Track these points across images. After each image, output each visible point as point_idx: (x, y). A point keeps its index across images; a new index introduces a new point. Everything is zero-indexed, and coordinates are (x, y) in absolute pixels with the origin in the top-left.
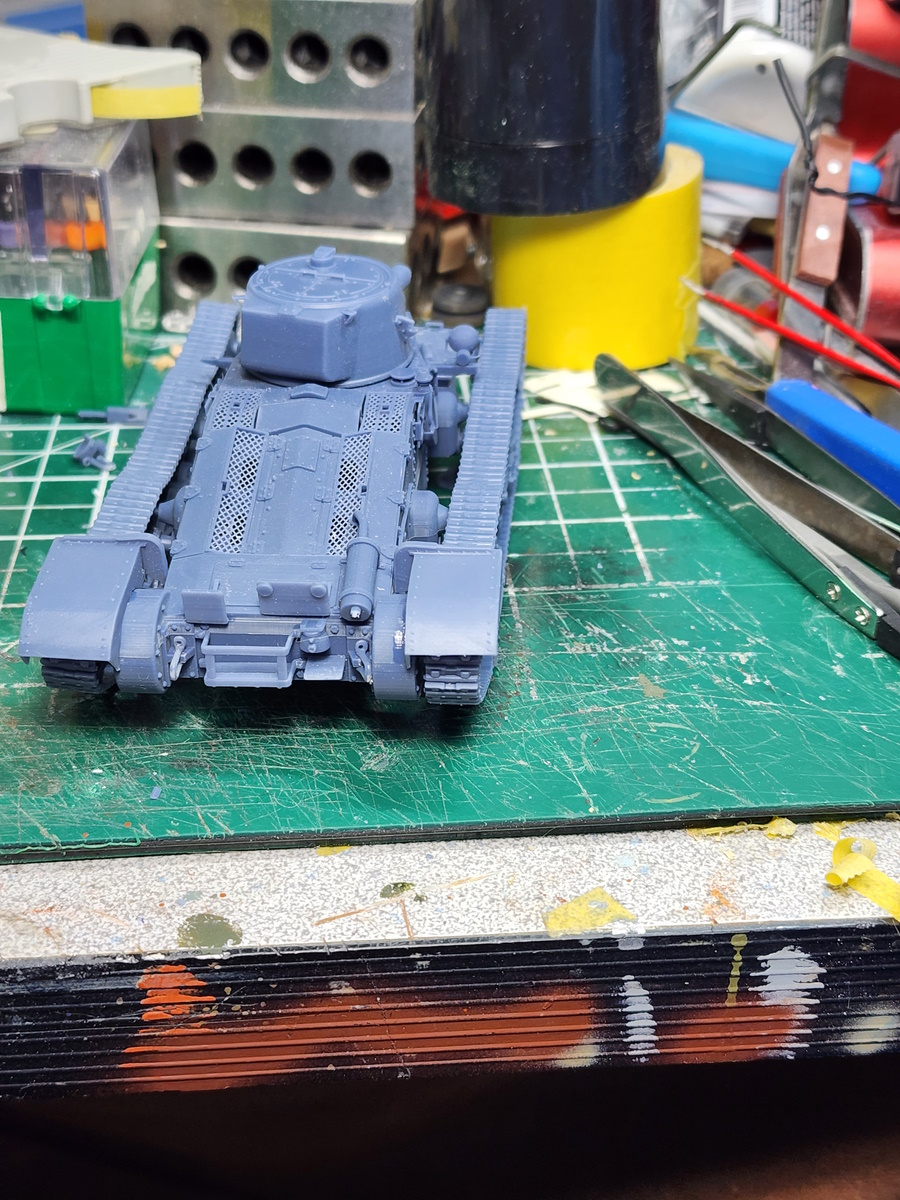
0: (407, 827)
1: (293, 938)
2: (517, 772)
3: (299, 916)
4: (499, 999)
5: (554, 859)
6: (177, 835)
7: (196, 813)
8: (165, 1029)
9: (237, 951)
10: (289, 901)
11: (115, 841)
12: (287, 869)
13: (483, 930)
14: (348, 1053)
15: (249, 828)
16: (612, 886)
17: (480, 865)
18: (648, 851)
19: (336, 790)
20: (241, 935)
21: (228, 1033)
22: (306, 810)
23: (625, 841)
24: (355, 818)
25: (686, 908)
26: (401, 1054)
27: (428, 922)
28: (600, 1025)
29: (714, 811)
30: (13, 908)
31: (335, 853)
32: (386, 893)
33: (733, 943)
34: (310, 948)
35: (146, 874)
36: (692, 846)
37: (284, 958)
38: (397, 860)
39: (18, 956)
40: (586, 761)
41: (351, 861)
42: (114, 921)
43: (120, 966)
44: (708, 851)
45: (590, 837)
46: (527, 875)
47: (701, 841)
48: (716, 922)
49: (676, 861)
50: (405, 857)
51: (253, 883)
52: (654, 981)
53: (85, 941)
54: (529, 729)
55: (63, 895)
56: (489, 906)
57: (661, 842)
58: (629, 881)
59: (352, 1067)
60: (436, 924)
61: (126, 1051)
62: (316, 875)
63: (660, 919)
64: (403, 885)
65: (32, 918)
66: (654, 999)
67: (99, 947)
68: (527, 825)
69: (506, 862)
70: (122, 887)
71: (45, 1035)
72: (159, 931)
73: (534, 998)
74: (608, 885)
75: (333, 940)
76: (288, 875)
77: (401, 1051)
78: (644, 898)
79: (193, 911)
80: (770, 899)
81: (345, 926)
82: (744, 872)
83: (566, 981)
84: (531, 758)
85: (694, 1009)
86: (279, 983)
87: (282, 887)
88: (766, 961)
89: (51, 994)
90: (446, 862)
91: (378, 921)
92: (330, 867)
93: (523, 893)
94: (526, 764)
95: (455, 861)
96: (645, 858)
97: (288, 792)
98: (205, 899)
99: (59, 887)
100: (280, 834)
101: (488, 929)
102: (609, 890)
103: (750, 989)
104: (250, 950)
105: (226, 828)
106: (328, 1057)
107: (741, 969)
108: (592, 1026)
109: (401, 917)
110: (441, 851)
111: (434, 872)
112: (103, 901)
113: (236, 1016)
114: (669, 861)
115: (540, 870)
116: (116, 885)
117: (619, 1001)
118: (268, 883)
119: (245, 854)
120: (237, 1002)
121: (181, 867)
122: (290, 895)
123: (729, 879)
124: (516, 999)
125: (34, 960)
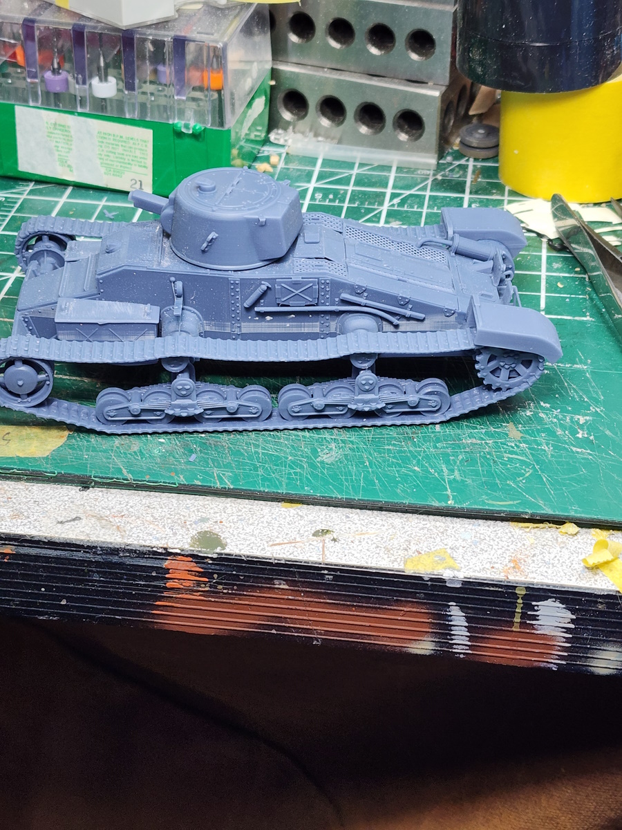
0: (336, 497)
1: (255, 551)
2: (411, 474)
3: (261, 540)
4: (374, 605)
5: (423, 529)
6: (200, 484)
7: (213, 473)
8: (179, 594)
9: (222, 554)
10: (258, 531)
11: (164, 482)
12: (262, 513)
13: (367, 563)
14: (284, 624)
15: (242, 485)
16: (452, 549)
17: (376, 526)
18: (482, 532)
19: (298, 470)
20: (226, 545)
21: (215, 601)
22: (278, 480)
23: (470, 524)
24: (306, 488)
25: (493, 567)
26: (315, 630)
27: (336, 554)
28: (435, 631)
29: (526, 513)
30: (101, 513)
31: (292, 507)
32: (316, 534)
33: (517, 592)
34: (264, 558)
35: (180, 504)
36: (511, 532)
37: (248, 562)
38: (328, 516)
39: (99, 539)
40: (456, 473)
41: (300, 513)
42: (156, 528)
43: (155, 553)
44: (519, 537)
45: (449, 519)
46: (403, 536)
47: (517, 530)
48: (508, 578)
49: (497, 540)
50: (333, 515)
51: (240, 518)
52: (468, 608)
53: (138, 536)
54: (427, 448)
55: (131, 510)
56: (375, 550)
57: (491, 528)
58: (464, 547)
59: (286, 633)
60: (340, 556)
61: (157, 603)
62: (278, 518)
63: (474, 571)
64: (328, 531)
65: (111, 520)
66: (468, 619)
67: (145, 541)
68: (408, 506)
69: (393, 526)
70: (165, 510)
71: (111, 587)
72: (180, 537)
73: (395, 608)
74: (450, 548)
75: (278, 556)
76: (261, 516)
77: (315, 628)
78: (469, 558)
79: (202, 529)
80: (546, 570)
81: (287, 549)
82: (537, 552)
83: (415, 600)
84: (423, 466)
85: (493, 629)
86: (245, 576)
87: (256, 522)
88: (538, 606)
89: (116, 563)
90: (357, 521)
91: (307, 549)
92: (287, 515)
93: (397, 546)
94: (418, 469)
95: (362, 522)
96: (478, 535)
97: (270, 467)
98: (210, 523)
99: (129, 505)
100: (260, 491)
101: (369, 563)
102: (449, 551)
103: (528, 622)
104: (229, 555)
105: (229, 483)
106: (272, 625)
107: (522, 608)
108: (430, 630)
109: (321, 549)
110: (355, 514)
111: (347, 526)
112: (152, 516)
113: (220, 592)
114: (493, 539)
115: (412, 534)
116: (162, 508)
117: (447, 617)
118: (249, 519)
119: (239, 500)
120: (221, 584)
121: (201, 503)
122: (259, 527)
123: (526, 555)
124: (384, 607)
125: (108, 543)
